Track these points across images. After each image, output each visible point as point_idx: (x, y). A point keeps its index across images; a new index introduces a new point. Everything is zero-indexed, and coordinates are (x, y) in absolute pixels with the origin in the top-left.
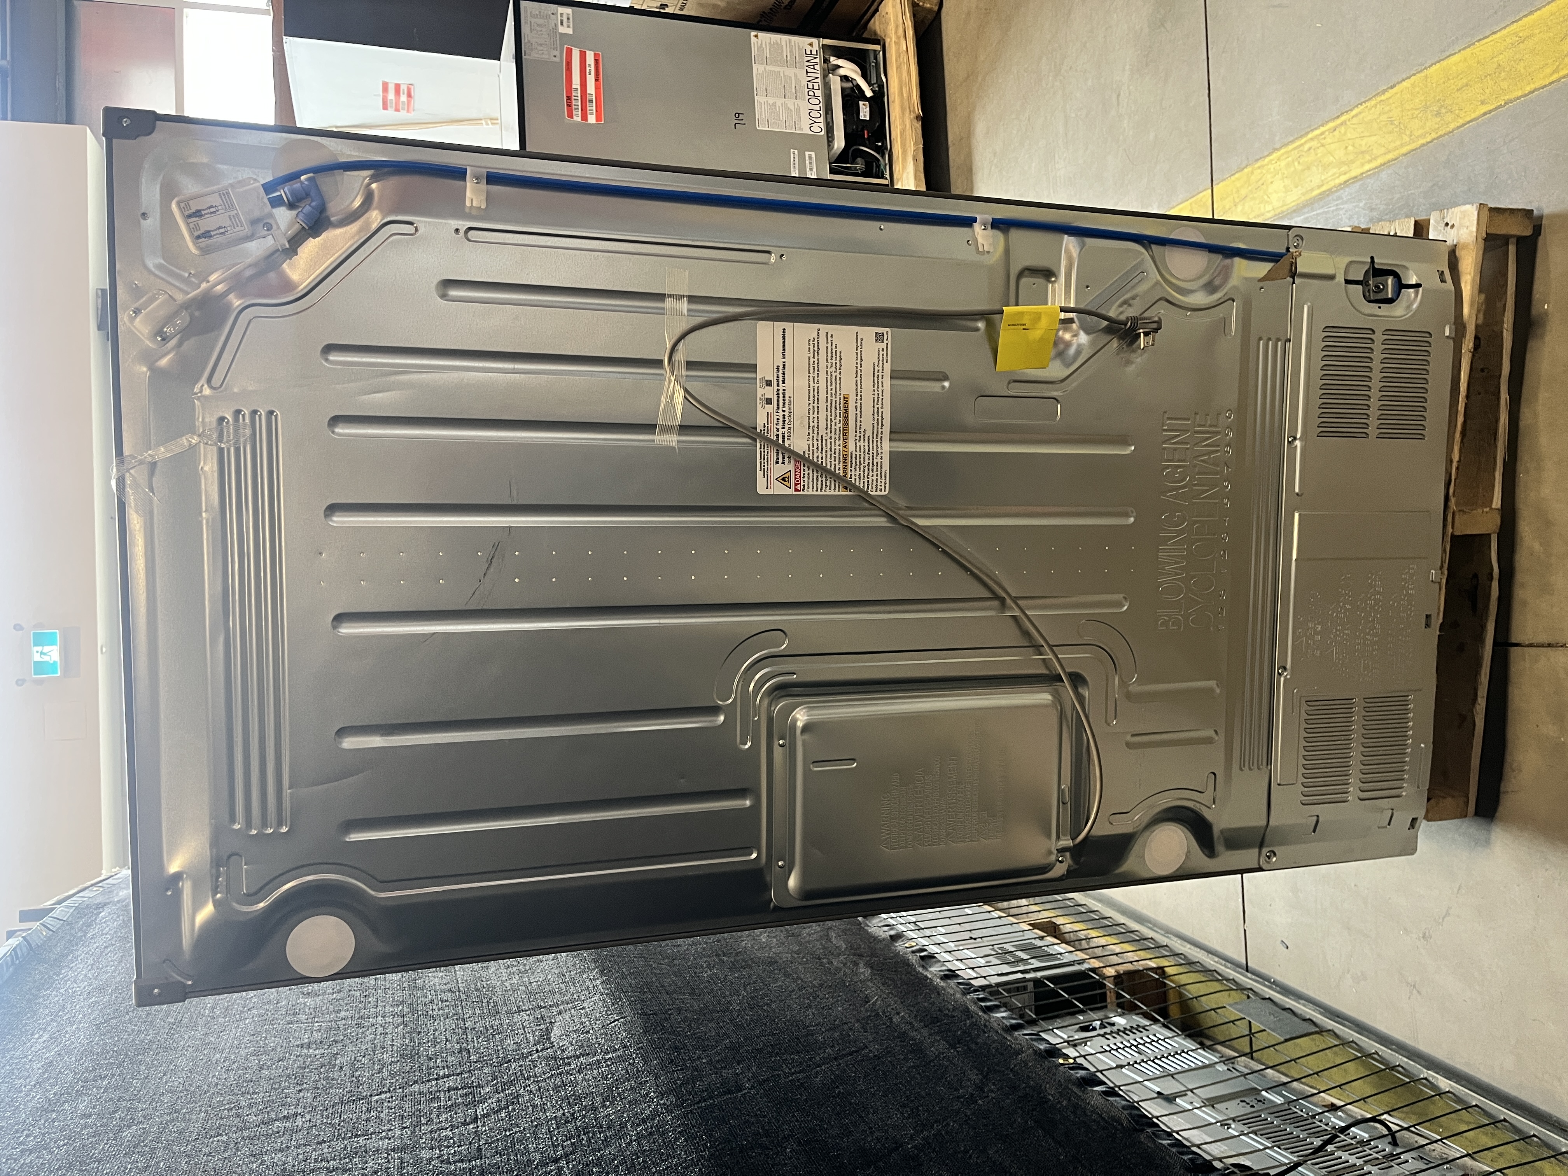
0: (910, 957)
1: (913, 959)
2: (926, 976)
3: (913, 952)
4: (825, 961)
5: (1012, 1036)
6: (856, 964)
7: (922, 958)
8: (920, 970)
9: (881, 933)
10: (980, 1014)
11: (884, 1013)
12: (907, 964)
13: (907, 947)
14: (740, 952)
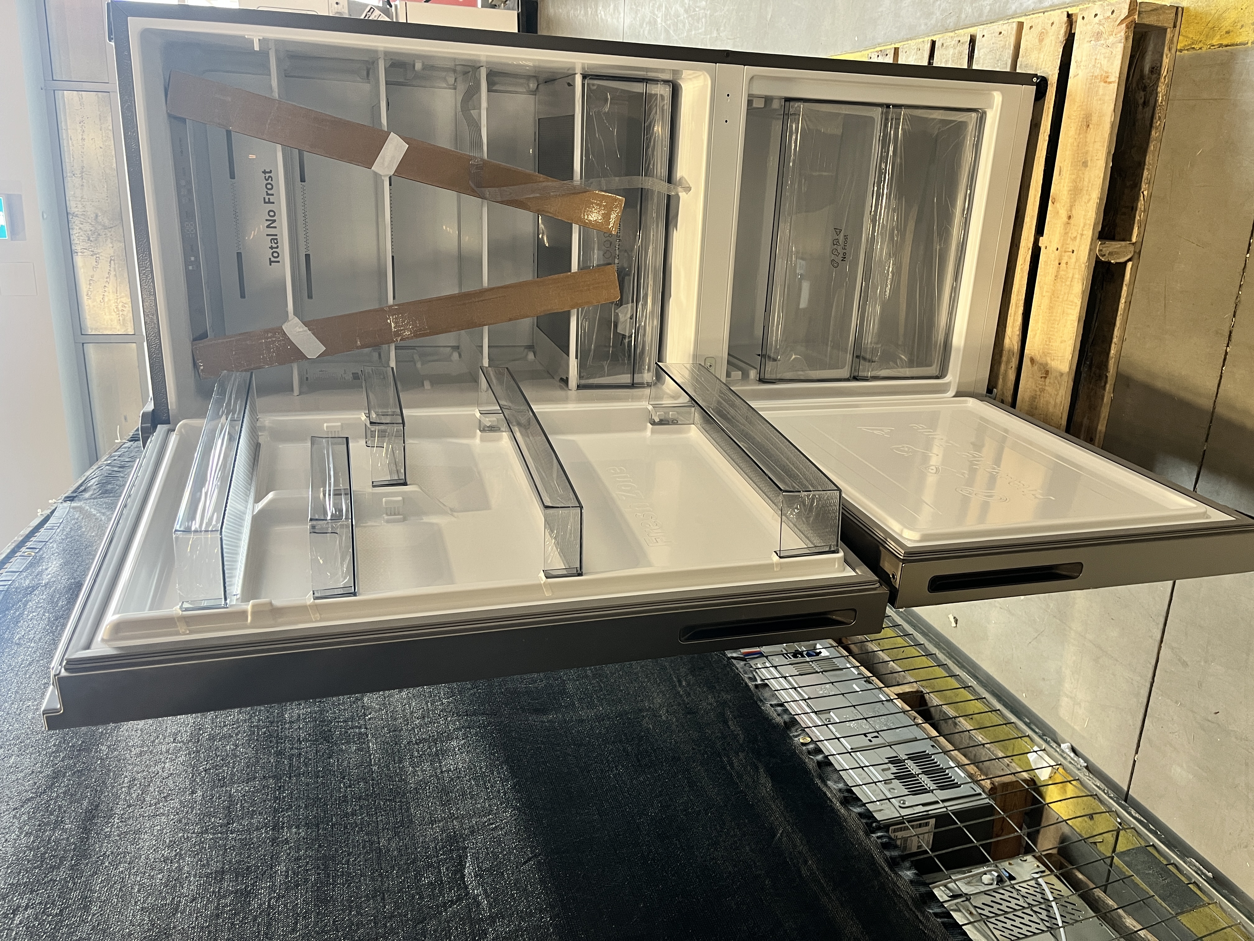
0: (807, 760)
1: (811, 762)
2: (825, 794)
3: (809, 753)
4: (725, 759)
5: (923, 913)
6: (757, 768)
7: (819, 764)
8: (818, 781)
9: (775, 715)
10: (887, 869)
11: (791, 859)
12: (806, 771)
13: (803, 744)
14: (642, 737)
